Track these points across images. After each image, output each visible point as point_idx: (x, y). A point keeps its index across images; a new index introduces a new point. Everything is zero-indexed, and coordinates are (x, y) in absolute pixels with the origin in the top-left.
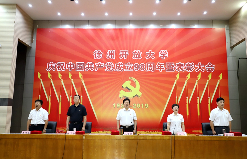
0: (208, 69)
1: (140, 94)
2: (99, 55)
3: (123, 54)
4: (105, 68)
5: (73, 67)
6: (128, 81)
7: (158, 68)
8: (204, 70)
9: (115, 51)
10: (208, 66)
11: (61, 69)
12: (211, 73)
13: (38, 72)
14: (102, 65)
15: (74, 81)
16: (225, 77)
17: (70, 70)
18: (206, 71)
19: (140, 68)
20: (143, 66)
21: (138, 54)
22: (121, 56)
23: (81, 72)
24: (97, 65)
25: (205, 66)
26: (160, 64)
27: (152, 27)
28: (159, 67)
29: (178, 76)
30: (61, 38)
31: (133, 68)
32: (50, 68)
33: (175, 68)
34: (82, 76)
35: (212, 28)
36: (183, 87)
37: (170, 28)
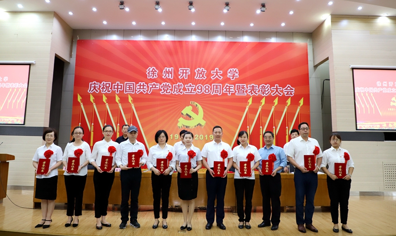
0: (286, 93)
1: (203, 123)
2: (153, 74)
3: (183, 73)
4: (161, 90)
5: (121, 89)
6: (188, 106)
7: (227, 91)
8: (282, 94)
9: (173, 68)
10: (286, 89)
11: (107, 91)
12: (290, 98)
13: (78, 94)
14: (157, 86)
15: (122, 106)
16: (307, 102)
17: (117, 92)
18: (284, 95)
19: (203, 91)
20: (207, 87)
21: (201, 73)
22: (180, 75)
23: (130, 94)
24: (151, 86)
25: (284, 89)
26: (228, 85)
27: (220, 39)
28: (228, 90)
29: (250, 101)
30: (105, 52)
31: (195, 90)
32: (92, 89)
33: (246, 91)
34: (132, 99)
35: (292, 42)
36: (256, 114)
37: (242, 41)
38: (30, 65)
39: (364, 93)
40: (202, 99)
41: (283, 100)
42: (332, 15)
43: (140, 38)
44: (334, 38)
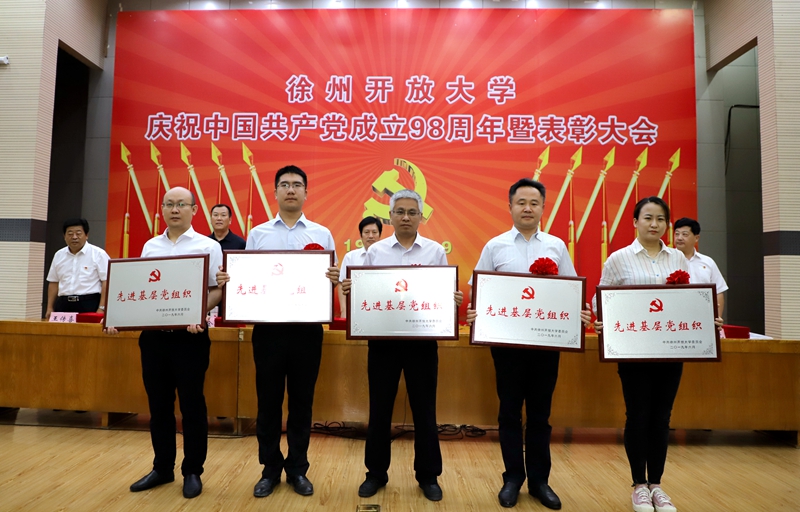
0: (637, 137)
2: (303, 91)
3: (376, 88)
4: (322, 131)
5: (224, 129)
6: (390, 169)
7: (485, 132)
8: (626, 139)
9: (351, 77)
10: (637, 127)
11: (190, 135)
12: (646, 149)
13: (122, 145)
14: (311, 122)
15: (226, 171)
16: (689, 160)
17: (216, 137)
18: (630, 142)
19: (427, 132)
20: (436, 124)
21: (422, 88)
22: (369, 93)
23: (248, 143)
24: (297, 122)
25: (630, 127)
26: (490, 118)
27: (468, 2)
28: (488, 130)
29: (545, 157)
30: (192, 39)
31: (406, 130)
33: (535, 133)
34: (250, 154)
35: (652, 7)
36: (559, 190)
37: (523, 7)
40: (423, 152)
41: (628, 155)
43: (270, 5)
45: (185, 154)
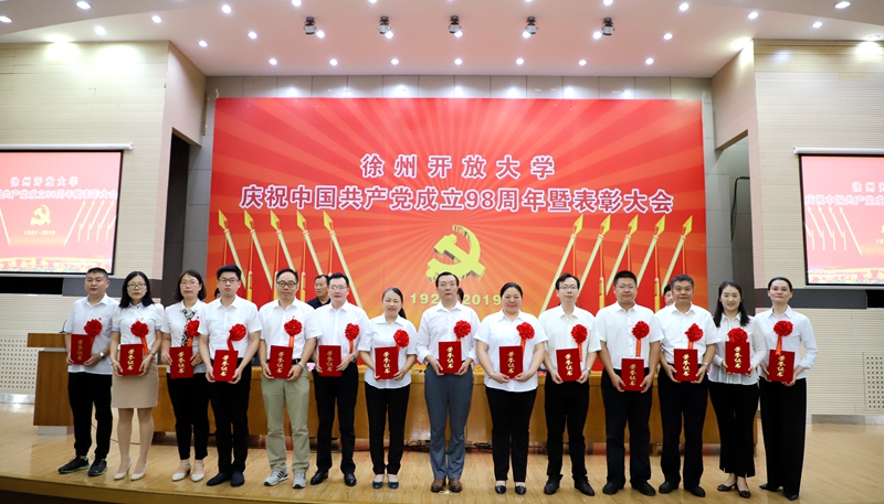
0: (656, 206)
1: (480, 270)
2: (375, 167)
3: (437, 166)
4: (391, 202)
5: (308, 199)
6: (449, 234)
8: (647, 208)
9: (416, 156)
10: (656, 199)
11: (278, 204)
12: (664, 217)
13: (220, 212)
14: (382, 194)
15: (310, 236)
16: (700, 226)
17: (301, 206)
18: (650, 212)
19: (480, 203)
20: (488, 196)
21: (475, 166)
22: (431, 170)
23: (328, 211)
24: (370, 194)
25: (650, 199)
26: (533, 191)
27: (514, 93)
28: (532, 201)
29: (579, 224)
30: (272, 122)
31: (462, 201)
33: (571, 204)
34: (331, 220)
35: (668, 98)
36: (591, 251)
37: (561, 97)
38: (121, 151)
39: (825, 208)
40: (477, 220)
41: (648, 221)
42: (755, 40)
43: (346, 93)
44: (759, 90)
45: (274, 221)
